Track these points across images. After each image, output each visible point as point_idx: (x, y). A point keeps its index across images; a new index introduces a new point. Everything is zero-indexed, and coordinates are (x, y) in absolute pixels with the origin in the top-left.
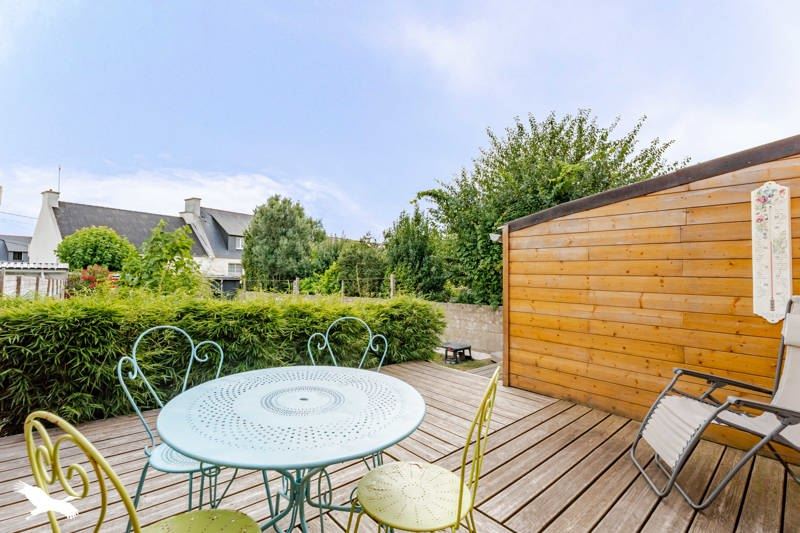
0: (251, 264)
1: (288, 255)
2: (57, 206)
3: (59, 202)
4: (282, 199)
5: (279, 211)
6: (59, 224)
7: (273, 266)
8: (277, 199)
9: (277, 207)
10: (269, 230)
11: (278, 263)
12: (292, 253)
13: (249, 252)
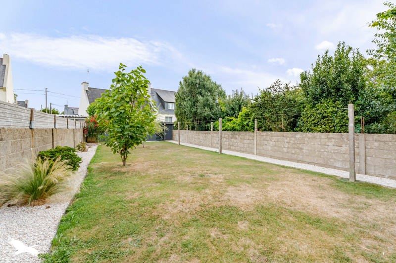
0: (181, 114)
1: (204, 106)
2: (88, 89)
3: (89, 88)
4: (196, 72)
5: (196, 78)
6: (88, 98)
7: (195, 113)
8: (194, 71)
9: (194, 76)
10: (191, 92)
11: (198, 111)
12: (206, 105)
13: (179, 106)
